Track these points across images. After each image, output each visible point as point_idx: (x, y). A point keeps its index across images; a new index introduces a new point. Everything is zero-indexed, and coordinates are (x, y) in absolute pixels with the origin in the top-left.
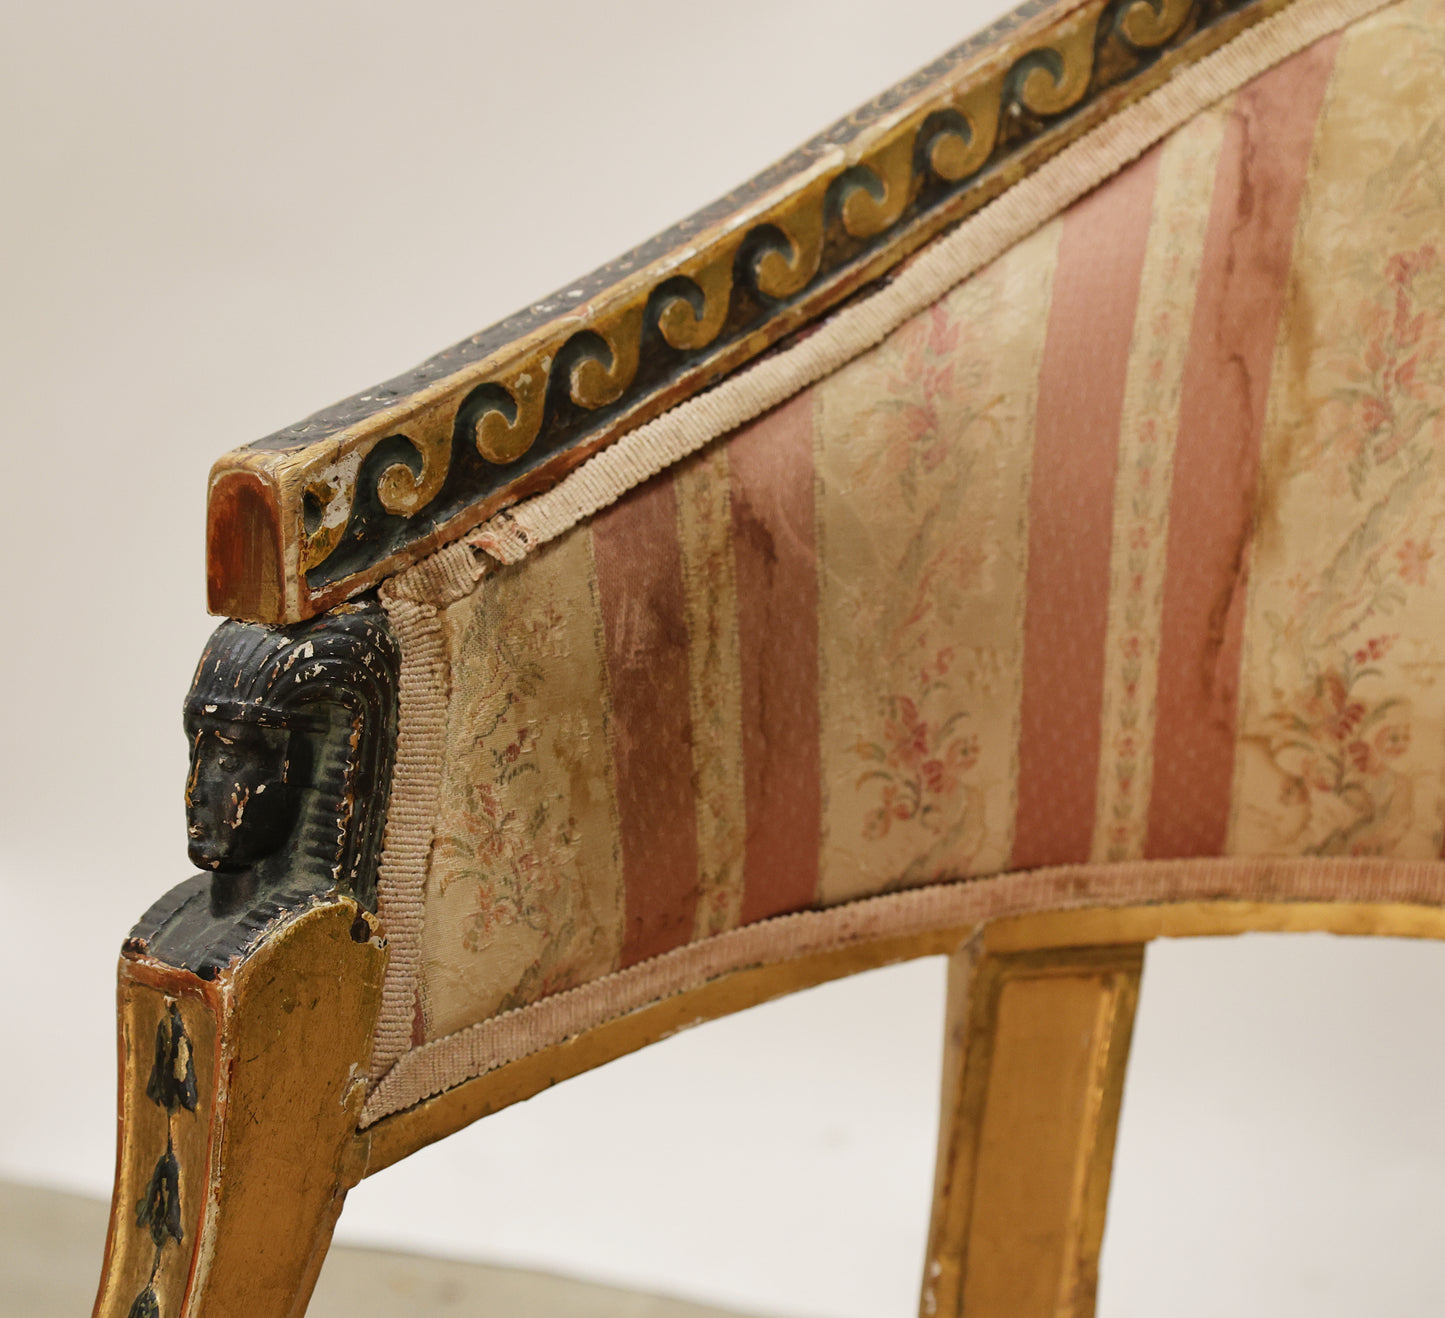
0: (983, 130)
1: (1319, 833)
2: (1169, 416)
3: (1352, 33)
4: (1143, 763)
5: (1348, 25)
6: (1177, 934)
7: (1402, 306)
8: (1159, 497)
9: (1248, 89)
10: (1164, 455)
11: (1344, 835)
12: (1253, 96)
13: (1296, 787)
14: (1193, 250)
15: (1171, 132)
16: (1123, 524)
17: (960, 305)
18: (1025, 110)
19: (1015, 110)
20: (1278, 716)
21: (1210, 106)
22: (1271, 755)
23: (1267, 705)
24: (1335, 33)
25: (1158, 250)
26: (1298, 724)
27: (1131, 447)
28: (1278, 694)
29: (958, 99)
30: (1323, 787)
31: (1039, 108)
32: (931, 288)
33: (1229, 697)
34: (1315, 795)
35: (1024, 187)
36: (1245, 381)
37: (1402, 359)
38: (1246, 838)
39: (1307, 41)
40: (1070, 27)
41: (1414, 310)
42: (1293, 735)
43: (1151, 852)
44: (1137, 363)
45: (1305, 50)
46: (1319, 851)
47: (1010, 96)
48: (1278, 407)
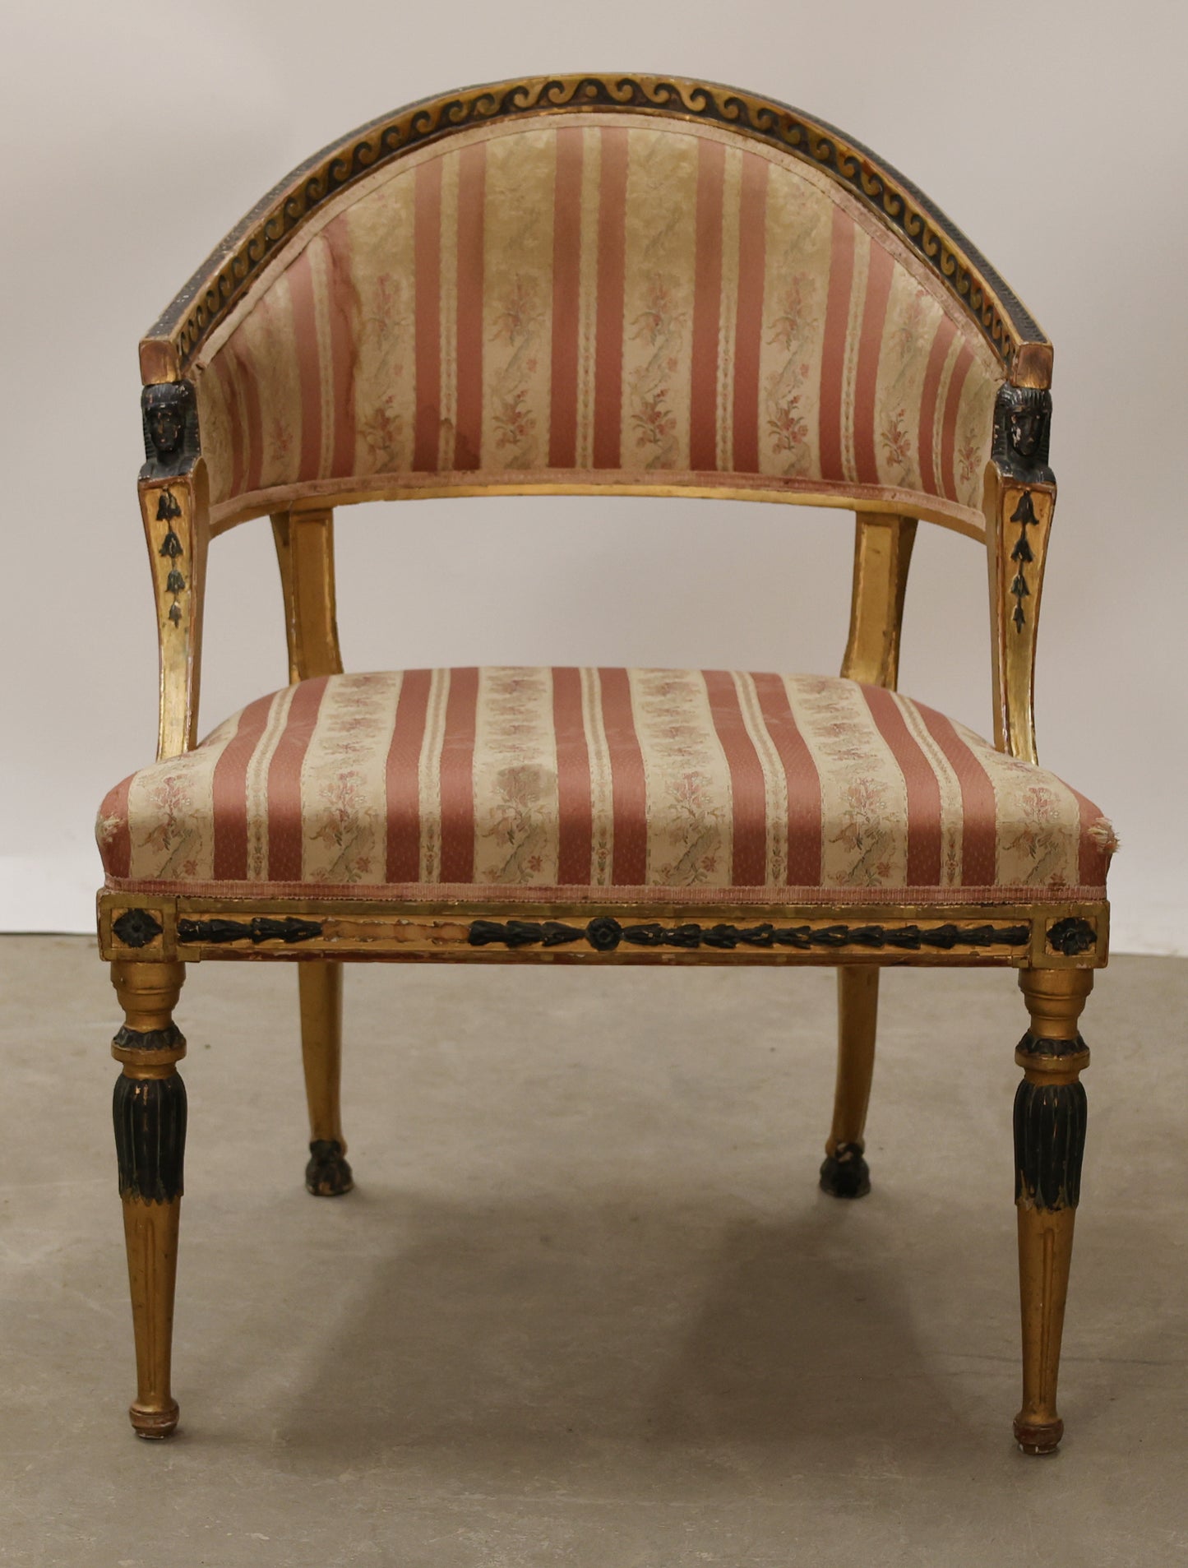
0: (261, 246)
1: (379, 465)
2: (328, 329)
3: (350, 210)
4: (332, 442)
5: (348, 208)
6: (342, 504)
7: (384, 291)
8: (329, 353)
9: (325, 229)
10: (328, 341)
11: (385, 465)
12: (328, 231)
13: (372, 448)
14: (324, 278)
15: (308, 243)
16: (322, 363)
17: (268, 299)
18: (269, 238)
19: (267, 239)
20: (366, 424)
21: (316, 235)
22: (365, 437)
23: (363, 420)
24: (345, 210)
25: (315, 278)
26: (373, 427)
27: (319, 338)
28: (366, 417)
29: (255, 235)
30: (380, 448)
31: (272, 238)
32: (260, 293)
33: (353, 418)
34: (378, 451)
35: (274, 263)
36: (346, 318)
37: (386, 308)
38: (359, 467)
39: (337, 213)
40: (276, 213)
41: (387, 293)
42: (371, 430)
43: (333, 475)
44: (317, 314)
45: (338, 216)
46: (378, 472)
47: (265, 234)
48: (356, 324)
